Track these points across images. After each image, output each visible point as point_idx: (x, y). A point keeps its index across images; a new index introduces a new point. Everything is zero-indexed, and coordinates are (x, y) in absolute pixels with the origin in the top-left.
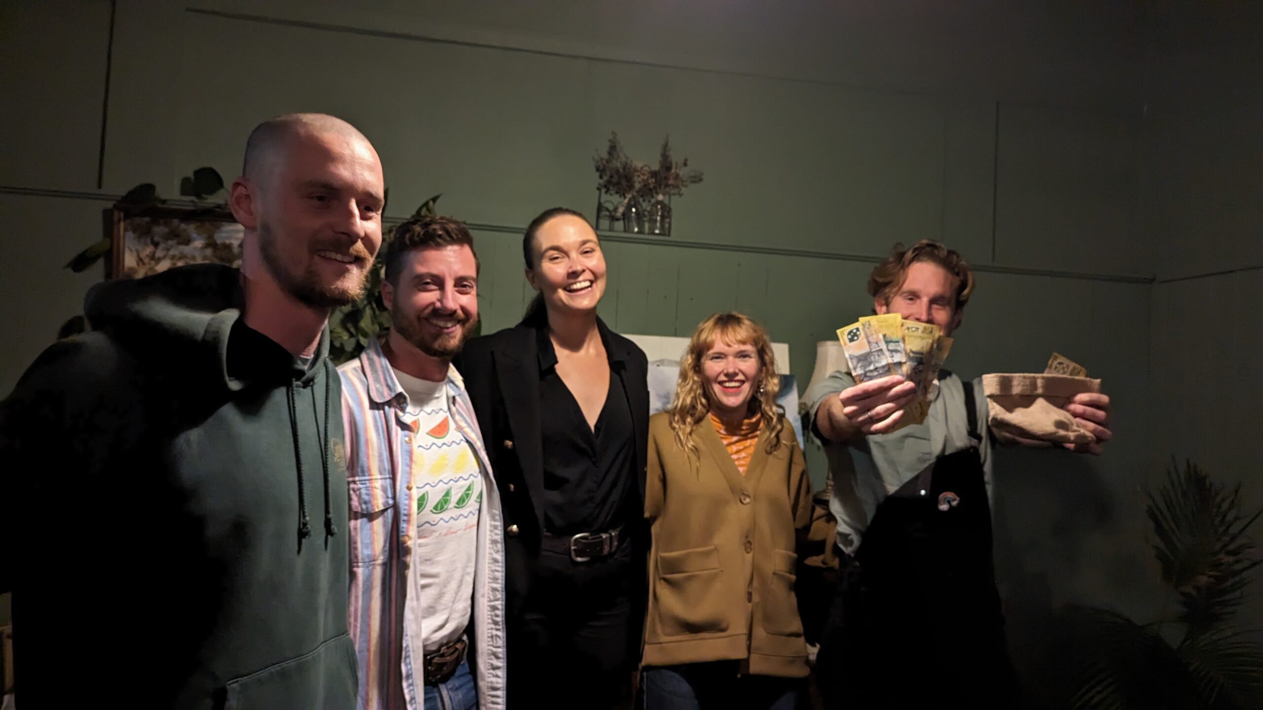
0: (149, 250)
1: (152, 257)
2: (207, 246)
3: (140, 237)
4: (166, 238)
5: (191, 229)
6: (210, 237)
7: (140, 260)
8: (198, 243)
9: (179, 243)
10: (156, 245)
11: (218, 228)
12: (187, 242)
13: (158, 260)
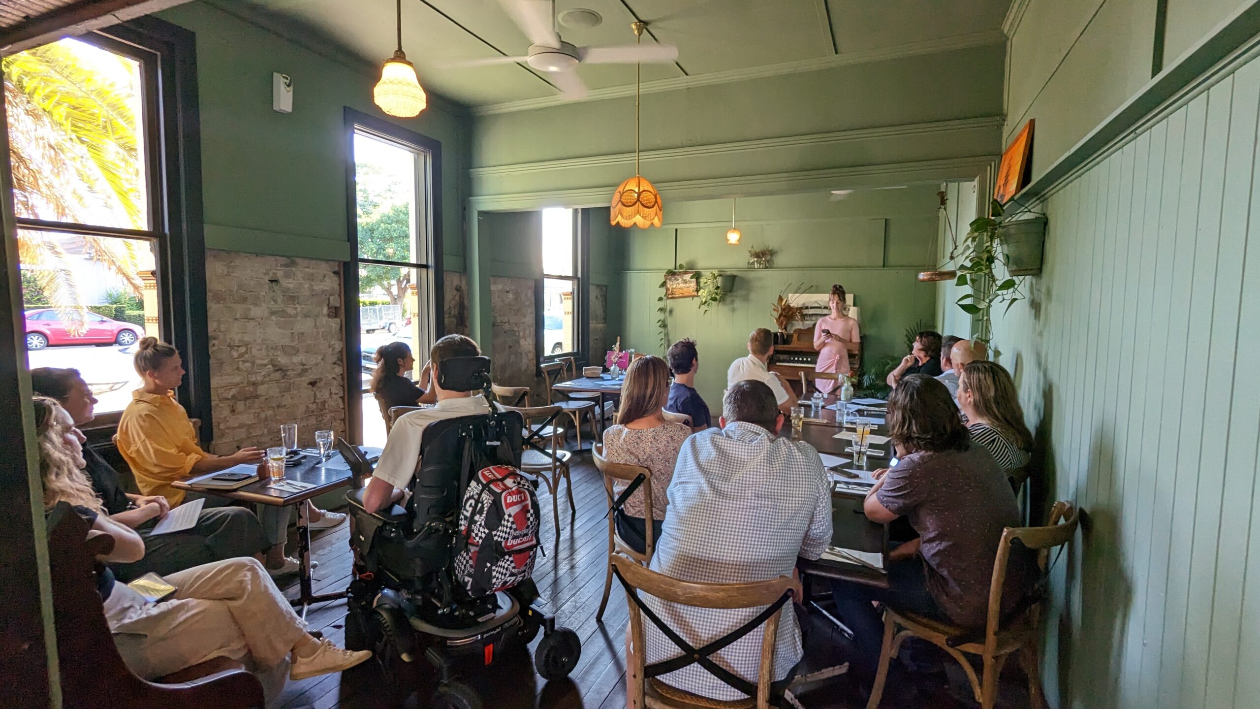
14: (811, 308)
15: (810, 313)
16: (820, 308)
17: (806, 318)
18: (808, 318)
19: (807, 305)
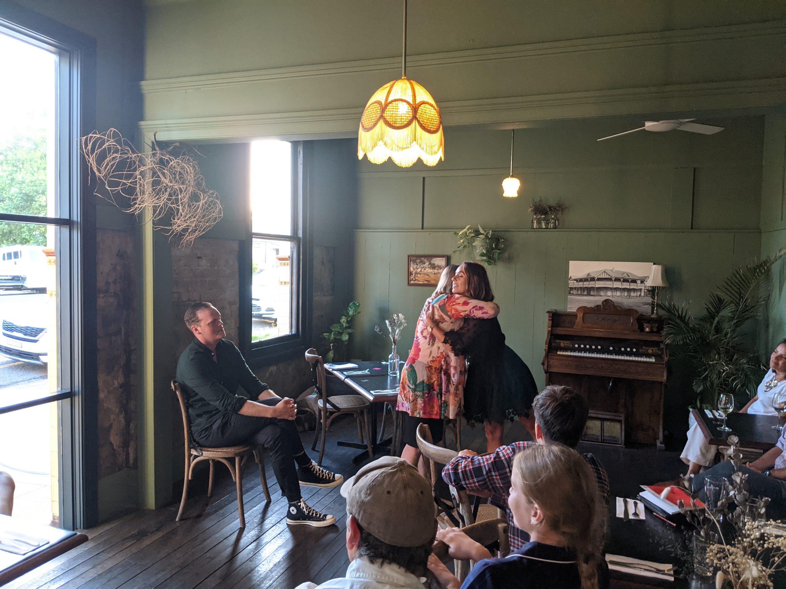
0: (416, 266)
1: (416, 268)
2: (429, 264)
3: (413, 263)
4: (420, 263)
5: (425, 260)
6: (430, 262)
7: (414, 269)
8: (427, 264)
9: (423, 264)
10: (417, 265)
11: (432, 259)
12: (424, 264)
13: (418, 269)
14: (599, 279)
15: (597, 286)
16: (610, 279)
17: (592, 293)
18: (595, 293)
19: (593, 275)
